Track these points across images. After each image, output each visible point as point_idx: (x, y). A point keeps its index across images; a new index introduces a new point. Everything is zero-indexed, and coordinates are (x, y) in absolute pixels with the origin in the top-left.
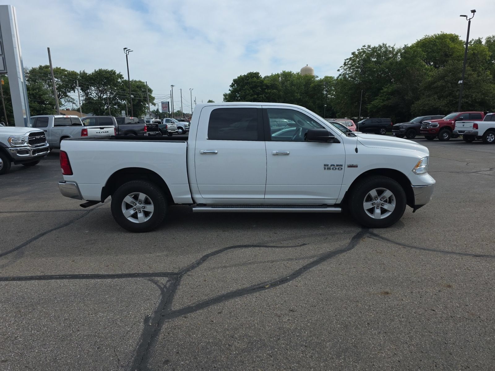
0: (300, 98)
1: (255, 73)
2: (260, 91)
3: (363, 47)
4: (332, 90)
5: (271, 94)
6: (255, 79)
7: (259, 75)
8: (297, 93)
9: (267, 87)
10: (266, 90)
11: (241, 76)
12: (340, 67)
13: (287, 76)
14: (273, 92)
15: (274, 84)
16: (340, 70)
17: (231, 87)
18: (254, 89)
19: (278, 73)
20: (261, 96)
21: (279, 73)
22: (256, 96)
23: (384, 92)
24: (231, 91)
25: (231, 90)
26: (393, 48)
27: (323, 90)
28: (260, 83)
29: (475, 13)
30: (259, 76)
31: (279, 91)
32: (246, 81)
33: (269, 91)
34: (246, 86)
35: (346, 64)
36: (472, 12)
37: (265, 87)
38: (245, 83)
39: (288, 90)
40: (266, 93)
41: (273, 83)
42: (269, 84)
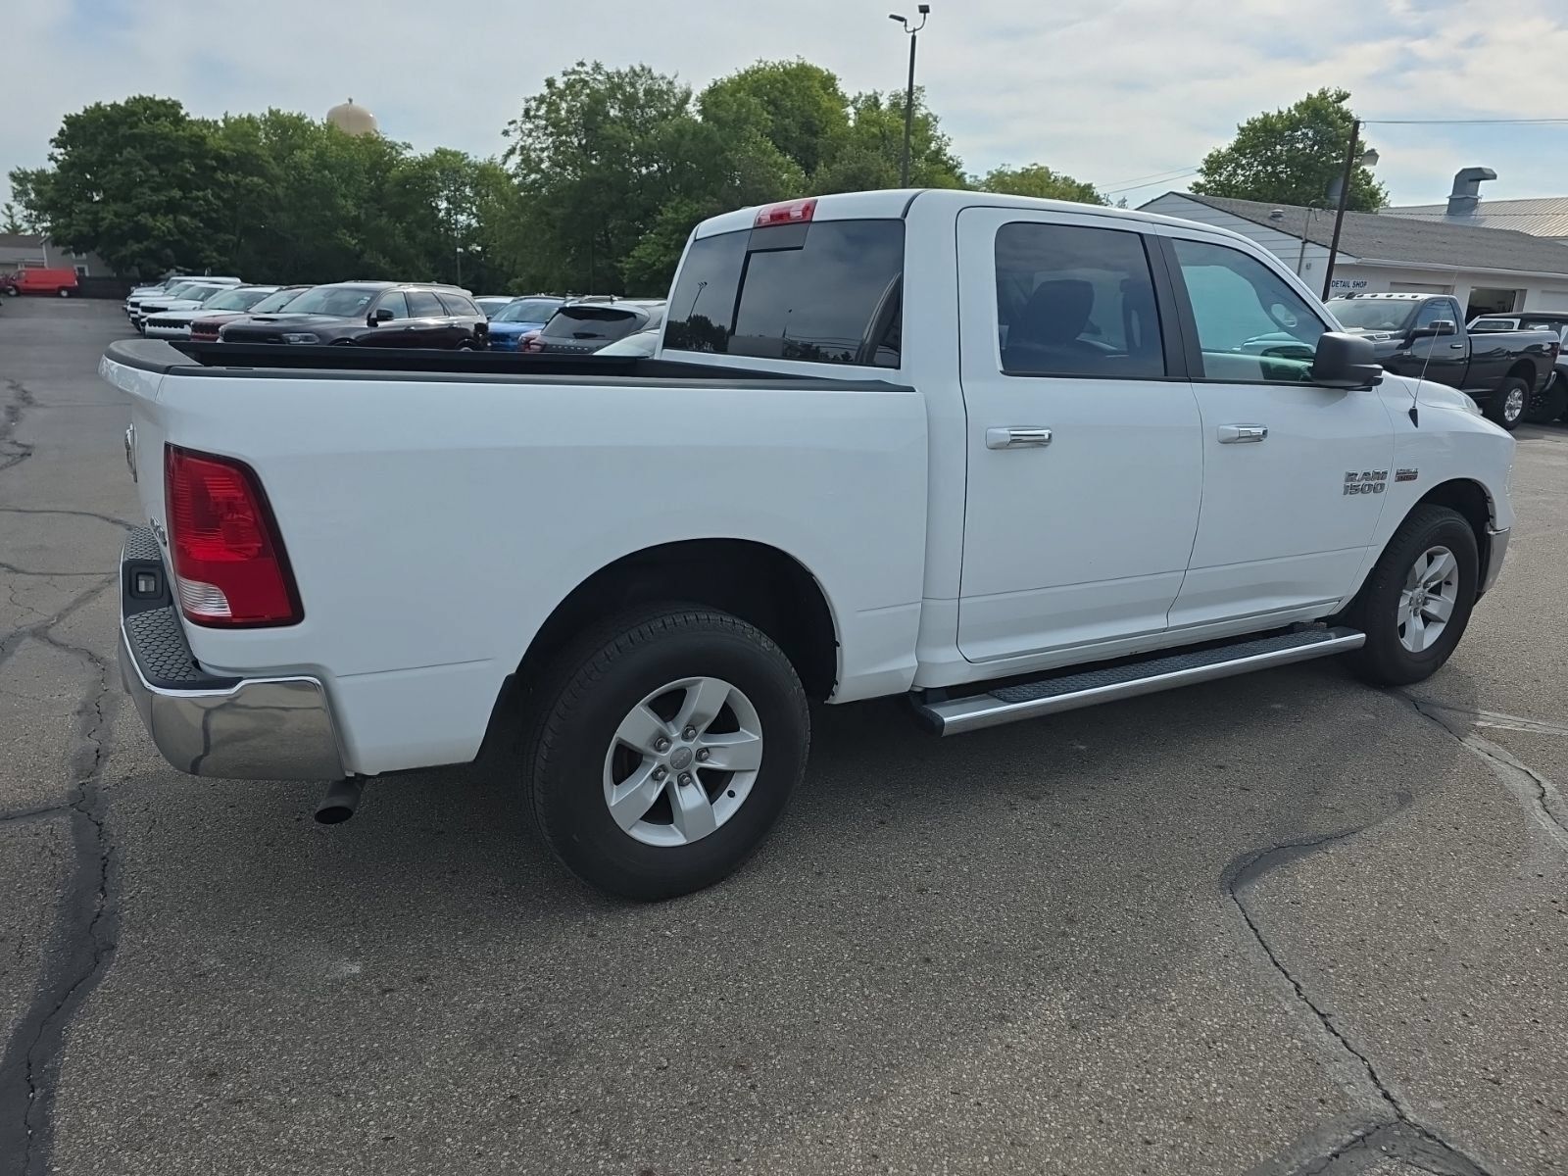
0: (357, 217)
1: (163, 102)
2: (193, 174)
3: (578, 65)
4: (466, 198)
5: (243, 191)
6: (165, 126)
7: (183, 112)
8: (344, 196)
9: (223, 162)
10: (219, 175)
11: (98, 105)
12: (510, 123)
13: (287, 129)
14: (248, 184)
15: (249, 153)
16: (510, 133)
17: (58, 147)
18: (163, 166)
19: (249, 116)
20: (200, 194)
21: (257, 114)
22: (177, 193)
23: (667, 222)
24: (56, 161)
25: (60, 158)
26: (670, 83)
27: (435, 195)
28: (191, 142)
29: (927, 14)
30: (183, 117)
31: (273, 181)
32: (124, 130)
33: (232, 177)
34: (129, 149)
35: (532, 113)
36: (921, 11)
37: (214, 163)
38: (123, 136)
39: (309, 181)
40: (223, 186)
41: (245, 151)
42: (228, 153)
